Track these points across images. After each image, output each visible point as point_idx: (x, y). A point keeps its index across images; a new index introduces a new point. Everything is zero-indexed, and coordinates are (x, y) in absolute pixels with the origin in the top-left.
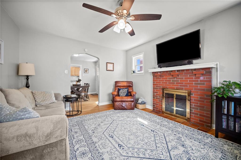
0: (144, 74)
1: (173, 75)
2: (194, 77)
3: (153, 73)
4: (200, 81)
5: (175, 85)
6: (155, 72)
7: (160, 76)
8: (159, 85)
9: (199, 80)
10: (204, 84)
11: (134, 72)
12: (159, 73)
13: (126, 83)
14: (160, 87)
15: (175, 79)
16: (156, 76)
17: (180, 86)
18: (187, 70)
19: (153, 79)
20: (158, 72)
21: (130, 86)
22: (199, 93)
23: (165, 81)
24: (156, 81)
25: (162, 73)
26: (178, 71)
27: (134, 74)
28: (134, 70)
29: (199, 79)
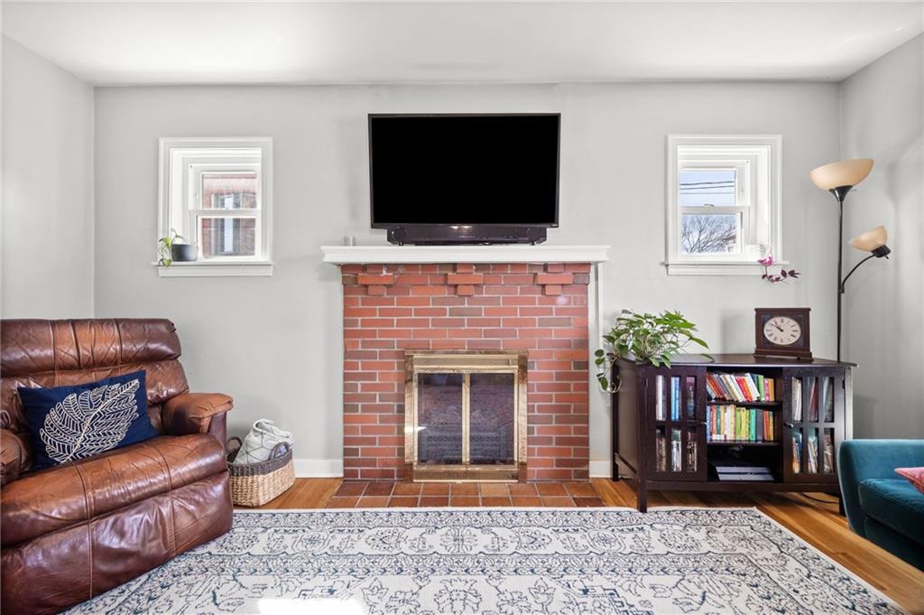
0: (269, 272)
1: (456, 286)
2: (537, 296)
3: (345, 267)
4: (559, 311)
5: (467, 333)
6: (364, 267)
7: (389, 286)
8: (383, 334)
9: (554, 307)
10: (568, 322)
11: (179, 253)
12: (384, 273)
13: (114, 331)
14: (391, 344)
15: (466, 306)
16: (366, 286)
17: (487, 333)
18: (515, 265)
19: (346, 301)
20: (379, 266)
21: (154, 358)
22: (554, 359)
23: (418, 312)
24: (361, 312)
25: (401, 270)
26: (481, 266)
27: (179, 269)
28: (179, 242)
29: (554, 303)
